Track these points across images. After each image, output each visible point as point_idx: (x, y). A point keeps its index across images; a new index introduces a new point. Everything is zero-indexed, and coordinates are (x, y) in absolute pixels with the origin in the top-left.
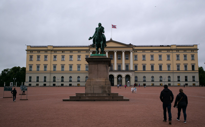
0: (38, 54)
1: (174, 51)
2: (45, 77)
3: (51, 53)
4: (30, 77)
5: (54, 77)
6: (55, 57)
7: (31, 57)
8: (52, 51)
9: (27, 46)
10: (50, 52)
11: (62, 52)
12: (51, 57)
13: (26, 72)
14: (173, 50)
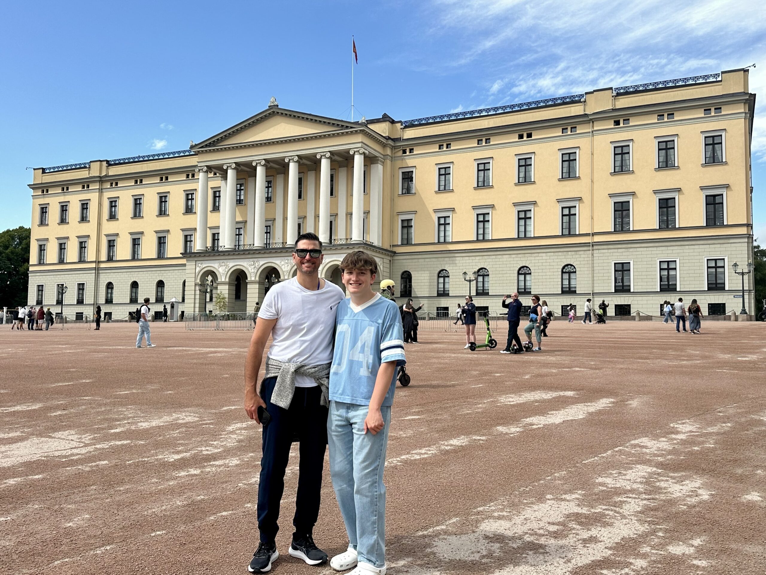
0: (62, 199)
1: (598, 126)
2: (81, 287)
3: (101, 191)
4: (40, 288)
5: (110, 286)
6: (113, 203)
7: (44, 210)
8: (101, 180)
9: (34, 169)
10: (96, 186)
11: (136, 182)
12: (100, 204)
13: (31, 269)
14: (593, 121)
